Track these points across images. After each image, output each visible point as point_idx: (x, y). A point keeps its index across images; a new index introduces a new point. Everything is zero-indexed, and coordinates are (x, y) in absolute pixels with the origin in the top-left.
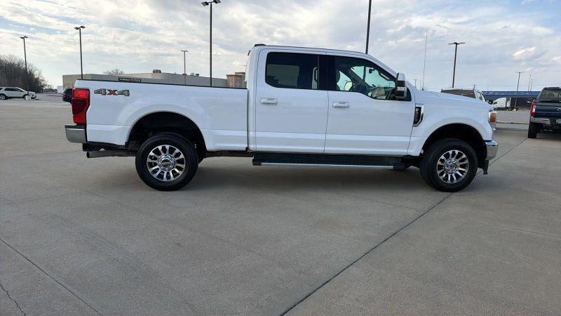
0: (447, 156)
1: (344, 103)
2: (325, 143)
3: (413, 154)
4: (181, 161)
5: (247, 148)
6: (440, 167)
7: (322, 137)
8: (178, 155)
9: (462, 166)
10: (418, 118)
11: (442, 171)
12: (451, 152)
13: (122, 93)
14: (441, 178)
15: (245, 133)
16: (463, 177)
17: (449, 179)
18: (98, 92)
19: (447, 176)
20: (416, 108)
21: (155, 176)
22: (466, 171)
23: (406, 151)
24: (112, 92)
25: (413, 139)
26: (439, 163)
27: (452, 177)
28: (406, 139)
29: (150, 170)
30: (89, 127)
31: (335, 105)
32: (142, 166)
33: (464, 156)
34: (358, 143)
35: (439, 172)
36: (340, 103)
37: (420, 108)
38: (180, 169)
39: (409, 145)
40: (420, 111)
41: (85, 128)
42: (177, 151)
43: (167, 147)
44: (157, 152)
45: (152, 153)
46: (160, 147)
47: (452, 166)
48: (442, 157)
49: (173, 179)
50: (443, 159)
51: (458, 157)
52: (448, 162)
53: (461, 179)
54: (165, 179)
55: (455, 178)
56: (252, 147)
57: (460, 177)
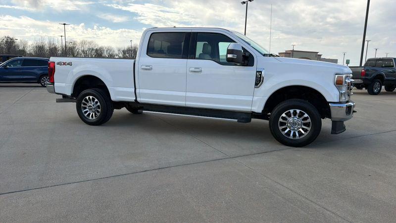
0: (289, 115)
1: (198, 68)
2: (186, 99)
3: (256, 111)
4: (98, 107)
5: (136, 100)
6: (282, 124)
7: (183, 94)
8: (97, 103)
9: (305, 124)
10: (259, 81)
11: (284, 127)
12: (292, 111)
13: (68, 64)
14: (284, 133)
15: (133, 90)
16: (306, 134)
17: (291, 135)
18: (58, 64)
19: (290, 131)
20: (257, 72)
21: (86, 115)
22: (309, 129)
23: (250, 108)
24: (64, 64)
25: (255, 98)
26: (281, 120)
27: (295, 133)
28: (250, 98)
29: (84, 111)
31: (191, 69)
32: (79, 109)
33: (306, 115)
35: (281, 128)
36: (196, 68)
37: (261, 72)
38: (98, 112)
39: (252, 103)
40: (261, 75)
41: (54, 85)
42: (96, 100)
43: (91, 97)
44: (86, 100)
45: (83, 101)
46: (87, 98)
47: (294, 124)
48: (284, 115)
49: (94, 118)
50: (284, 117)
51: (300, 116)
52: (290, 120)
53: (303, 136)
54: (90, 118)
55: (297, 135)
56: (138, 99)
57: (303, 134)
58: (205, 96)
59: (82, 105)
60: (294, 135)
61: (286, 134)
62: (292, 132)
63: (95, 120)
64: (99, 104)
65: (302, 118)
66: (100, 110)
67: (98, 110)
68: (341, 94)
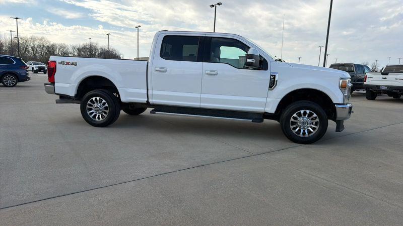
0: (300, 115)
1: (214, 71)
2: (200, 100)
3: (269, 112)
4: (106, 108)
5: (148, 101)
6: (293, 123)
7: (198, 95)
8: (104, 104)
9: (313, 124)
10: (273, 84)
11: (294, 126)
12: (302, 112)
13: (73, 64)
14: (294, 132)
15: (146, 91)
16: (314, 132)
17: (301, 133)
18: (60, 63)
19: (299, 130)
20: (271, 75)
21: (91, 116)
22: (317, 127)
23: (263, 109)
24: (68, 63)
25: (269, 100)
26: (292, 119)
27: (304, 131)
28: (264, 100)
29: (89, 113)
30: (56, 84)
31: (207, 72)
32: (83, 110)
33: (315, 115)
34: (224, 101)
35: (292, 127)
36: (211, 71)
37: (275, 76)
38: (105, 113)
39: (266, 104)
40: (274, 78)
41: (54, 85)
42: (104, 101)
43: (98, 98)
44: (92, 101)
45: (89, 102)
46: (94, 99)
47: (304, 123)
48: (295, 115)
49: (101, 119)
50: (296, 117)
51: (309, 116)
52: (301, 119)
53: (312, 134)
54: (97, 119)
55: (307, 133)
56: (150, 101)
57: (312, 132)
58: (221, 98)
59: (88, 106)
60: (304, 133)
61: (296, 132)
62: (302, 131)
63: (102, 122)
64: (107, 105)
65: (312, 117)
66: (107, 111)
67: (106, 111)
68: (345, 96)
